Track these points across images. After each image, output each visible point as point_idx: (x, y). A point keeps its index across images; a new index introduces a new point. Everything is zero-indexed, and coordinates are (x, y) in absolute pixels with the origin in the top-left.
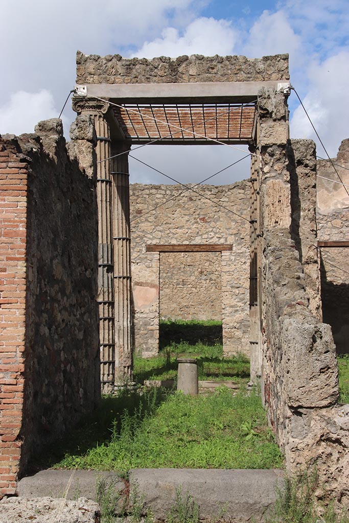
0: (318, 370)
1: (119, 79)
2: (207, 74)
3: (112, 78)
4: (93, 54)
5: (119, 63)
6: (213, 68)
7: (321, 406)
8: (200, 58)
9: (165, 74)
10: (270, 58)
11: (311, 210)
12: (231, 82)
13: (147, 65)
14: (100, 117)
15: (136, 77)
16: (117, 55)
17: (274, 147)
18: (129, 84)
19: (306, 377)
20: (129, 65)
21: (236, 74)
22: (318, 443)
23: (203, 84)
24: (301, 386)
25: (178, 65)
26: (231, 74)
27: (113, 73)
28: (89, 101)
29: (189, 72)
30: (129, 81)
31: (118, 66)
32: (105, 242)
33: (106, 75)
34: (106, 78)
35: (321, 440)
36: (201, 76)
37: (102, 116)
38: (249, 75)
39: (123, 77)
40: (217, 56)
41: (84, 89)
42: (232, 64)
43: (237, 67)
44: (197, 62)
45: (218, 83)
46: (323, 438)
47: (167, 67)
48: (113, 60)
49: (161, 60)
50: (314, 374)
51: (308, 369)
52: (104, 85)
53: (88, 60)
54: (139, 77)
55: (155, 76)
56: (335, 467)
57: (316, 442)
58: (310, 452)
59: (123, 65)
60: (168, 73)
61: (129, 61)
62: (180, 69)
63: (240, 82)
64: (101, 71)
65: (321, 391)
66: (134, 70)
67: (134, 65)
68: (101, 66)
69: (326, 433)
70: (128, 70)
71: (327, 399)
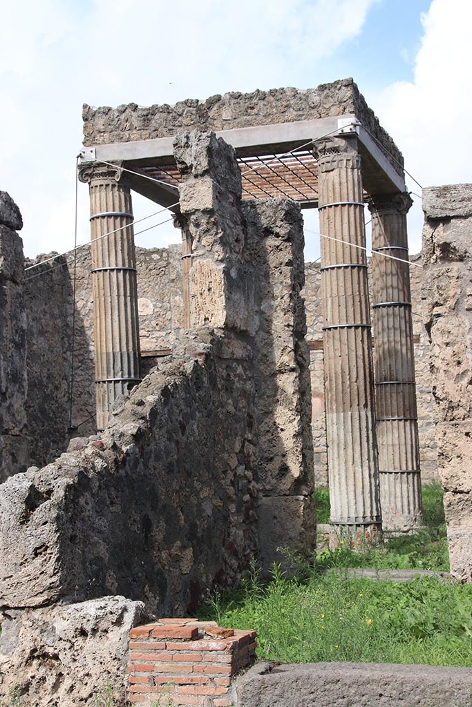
0: (31, 550)
1: (135, 134)
2: (246, 117)
3: (127, 134)
4: (102, 106)
5: (134, 114)
6: (252, 108)
7: (33, 605)
8: (237, 96)
9: (192, 122)
10: (327, 86)
11: (285, 298)
12: (276, 124)
13: (169, 113)
14: (114, 186)
15: (155, 130)
16: (132, 104)
17: (198, 214)
18: (147, 140)
19: (14, 561)
20: (147, 115)
21: (283, 112)
22: (28, 662)
23: (239, 131)
24: (7, 576)
25: (208, 109)
26: (276, 114)
27: (128, 128)
28: (98, 167)
29: (221, 116)
30: (147, 136)
31: (133, 118)
32: (124, 349)
33: (120, 132)
34: (119, 135)
35: (32, 657)
36: (237, 121)
37: (117, 184)
38: (300, 113)
39: (140, 132)
40: (258, 90)
41: (92, 151)
42: (278, 100)
43: (285, 104)
44: (232, 103)
45: (261, 126)
46: (36, 654)
47: (194, 112)
48: (127, 110)
49: (186, 103)
50: (25, 558)
51: (18, 549)
52: (116, 144)
53: (97, 114)
54: (159, 130)
55: (180, 126)
56: (48, 698)
57: (25, 660)
58: (16, 677)
59: (138, 116)
60: (195, 120)
61: (147, 109)
62: (211, 114)
63: (289, 123)
64: (112, 127)
65: (33, 583)
66: (153, 121)
67: (153, 115)
68: (113, 120)
69: (39, 647)
70: (146, 122)
71: (41, 595)
